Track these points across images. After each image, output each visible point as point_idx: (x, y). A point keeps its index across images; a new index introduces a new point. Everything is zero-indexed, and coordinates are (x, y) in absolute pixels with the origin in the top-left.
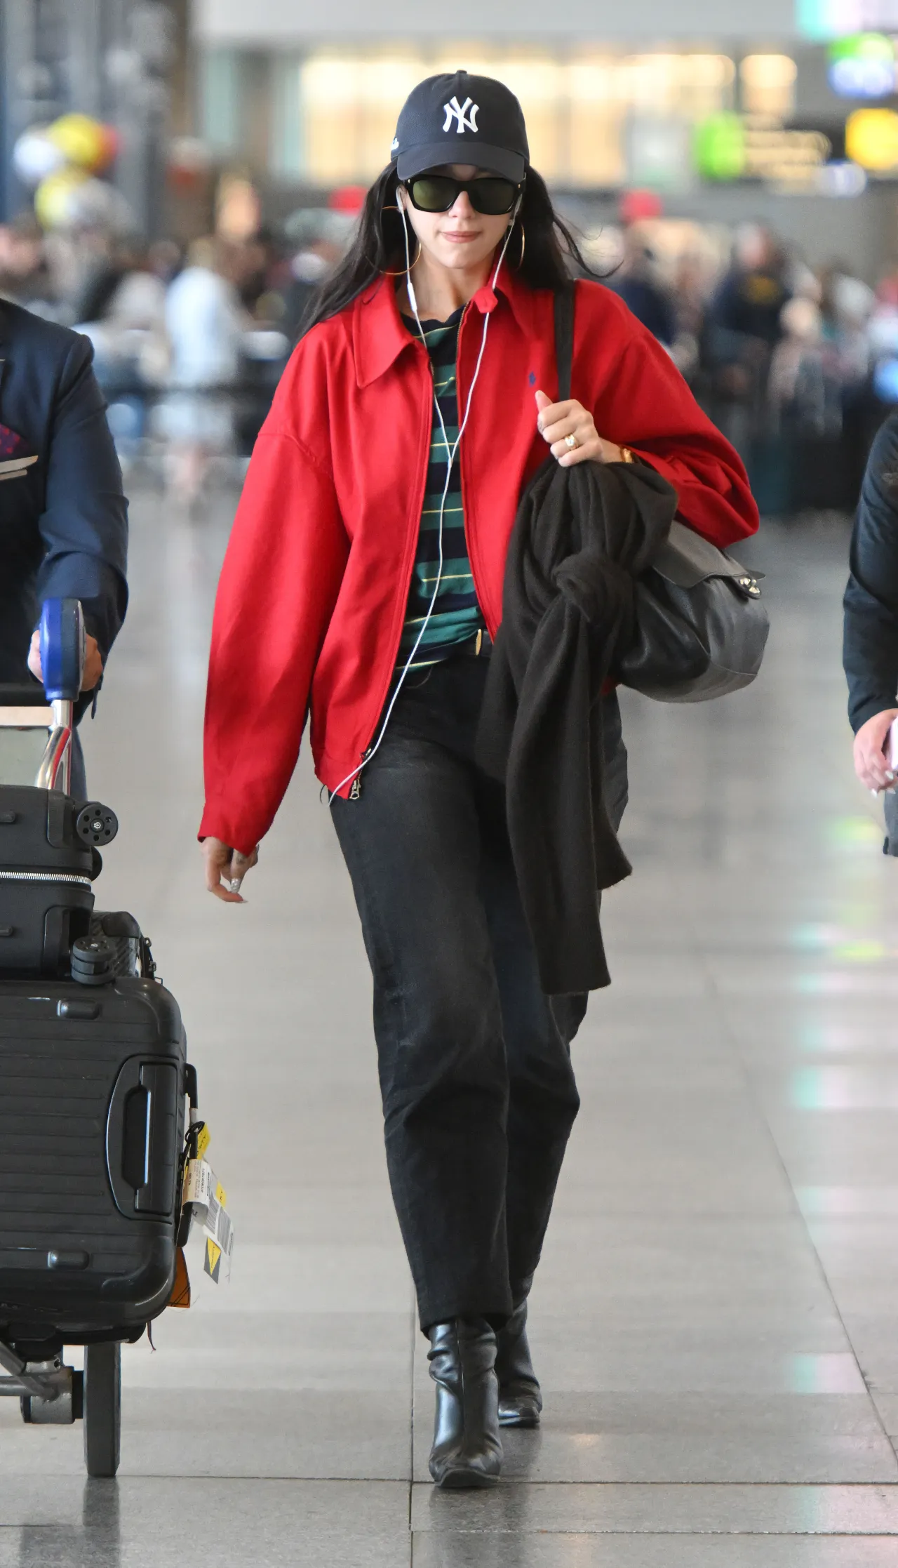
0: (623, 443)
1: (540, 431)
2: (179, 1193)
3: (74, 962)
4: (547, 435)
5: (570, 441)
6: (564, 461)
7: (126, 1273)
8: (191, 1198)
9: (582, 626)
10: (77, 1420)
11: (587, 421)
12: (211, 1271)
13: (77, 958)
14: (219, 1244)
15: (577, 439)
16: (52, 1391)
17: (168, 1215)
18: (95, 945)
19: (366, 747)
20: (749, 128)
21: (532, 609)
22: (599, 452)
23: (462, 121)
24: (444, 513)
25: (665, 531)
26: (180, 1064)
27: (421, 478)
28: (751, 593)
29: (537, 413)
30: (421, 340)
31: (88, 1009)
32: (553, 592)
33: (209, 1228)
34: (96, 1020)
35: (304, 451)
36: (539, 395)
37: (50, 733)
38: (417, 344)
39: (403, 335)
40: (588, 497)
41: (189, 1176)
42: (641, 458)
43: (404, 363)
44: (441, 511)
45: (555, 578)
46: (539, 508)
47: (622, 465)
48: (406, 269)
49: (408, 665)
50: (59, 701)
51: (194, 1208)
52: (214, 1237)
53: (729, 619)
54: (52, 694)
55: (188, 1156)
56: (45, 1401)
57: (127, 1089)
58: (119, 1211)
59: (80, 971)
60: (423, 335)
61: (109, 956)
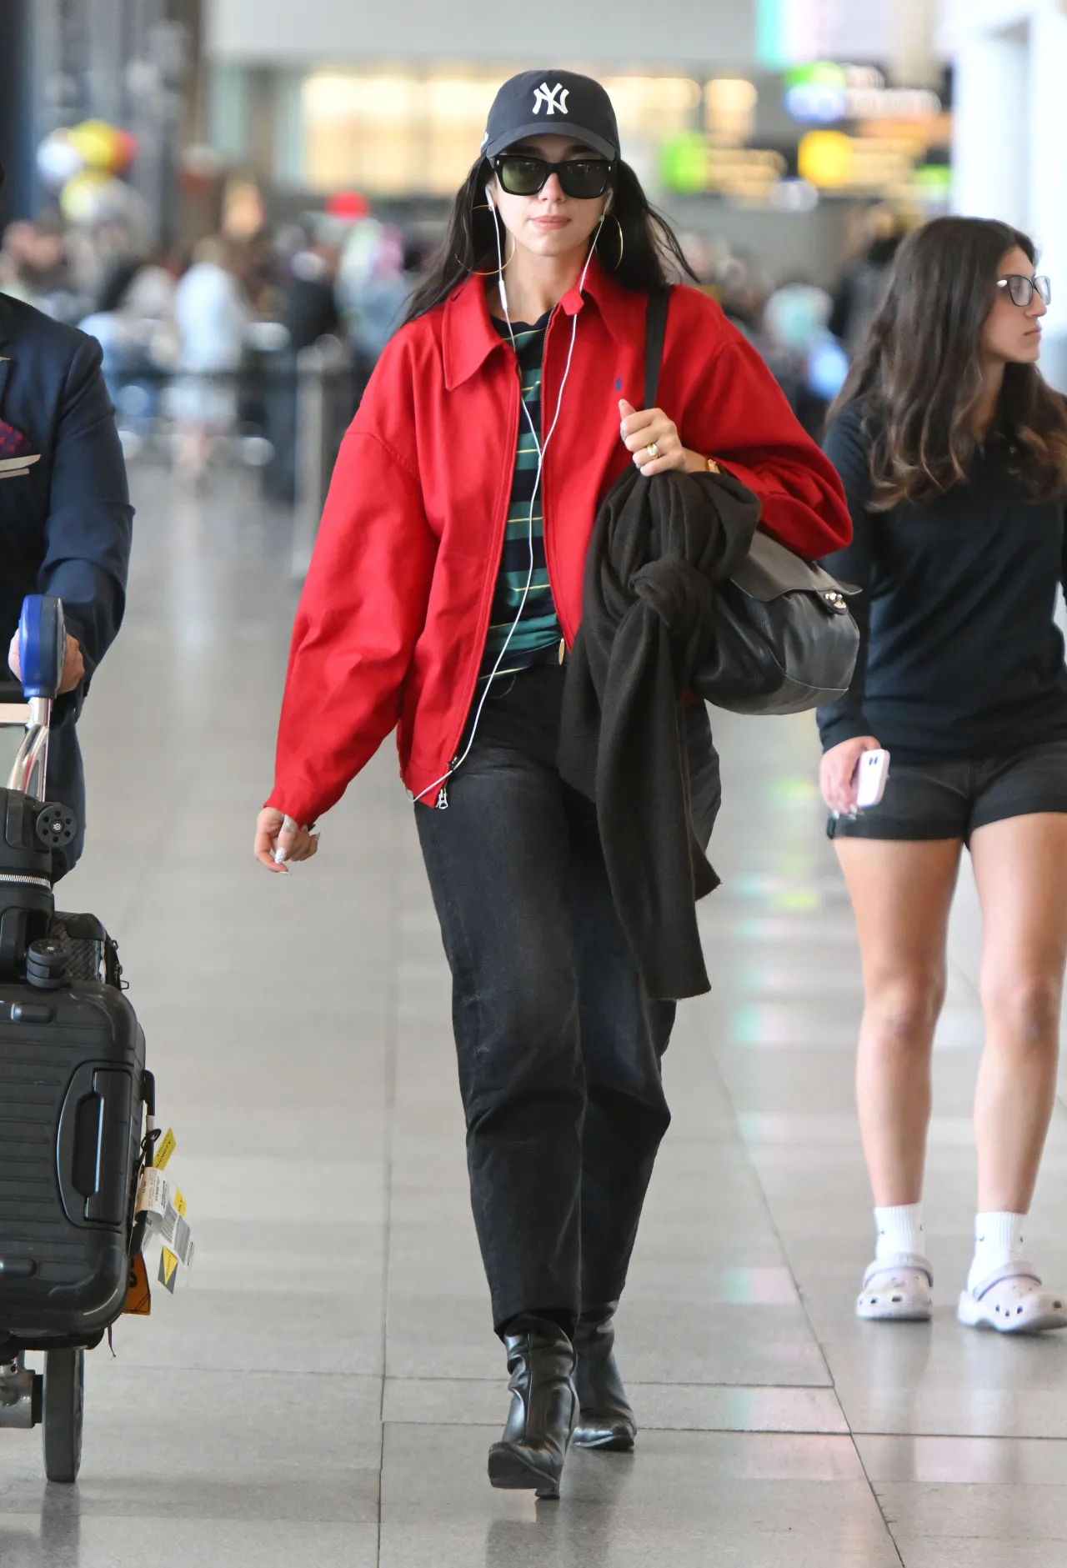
0: (709, 454)
1: (623, 439)
2: (132, 1201)
3: (30, 965)
4: (629, 443)
5: (652, 451)
6: (646, 470)
7: (73, 1283)
8: (144, 1207)
9: (662, 633)
10: (36, 1424)
11: (671, 431)
12: (166, 1280)
13: (34, 962)
14: (174, 1252)
15: (659, 449)
16: (12, 1394)
17: (118, 1224)
18: (51, 948)
19: (451, 756)
20: (713, 146)
21: (610, 616)
22: (682, 462)
23: (552, 103)
24: (532, 521)
25: (746, 542)
26: (136, 1070)
27: (507, 484)
28: (836, 608)
29: (620, 421)
30: (510, 342)
31: (42, 1013)
32: (631, 599)
33: (166, 1237)
34: (50, 1024)
35: (389, 449)
36: (623, 404)
37: (27, 730)
38: (505, 347)
39: (492, 337)
40: (669, 504)
41: (144, 1184)
42: (726, 469)
43: (492, 367)
44: (530, 519)
45: (633, 587)
46: (617, 516)
47: (707, 475)
48: (498, 269)
49: (493, 674)
50: (37, 699)
51: (148, 1216)
52: (171, 1247)
53: (809, 634)
54: (30, 692)
55: (144, 1162)
56: (4, 1405)
57: (80, 1095)
58: (67, 1218)
59: (36, 974)
60: (513, 337)
61: (65, 959)
